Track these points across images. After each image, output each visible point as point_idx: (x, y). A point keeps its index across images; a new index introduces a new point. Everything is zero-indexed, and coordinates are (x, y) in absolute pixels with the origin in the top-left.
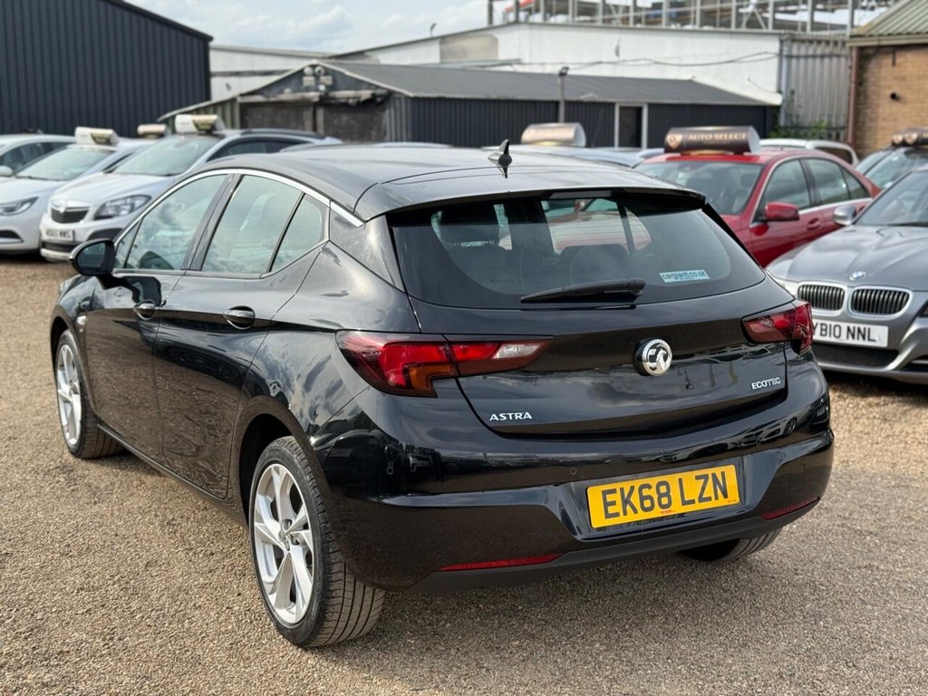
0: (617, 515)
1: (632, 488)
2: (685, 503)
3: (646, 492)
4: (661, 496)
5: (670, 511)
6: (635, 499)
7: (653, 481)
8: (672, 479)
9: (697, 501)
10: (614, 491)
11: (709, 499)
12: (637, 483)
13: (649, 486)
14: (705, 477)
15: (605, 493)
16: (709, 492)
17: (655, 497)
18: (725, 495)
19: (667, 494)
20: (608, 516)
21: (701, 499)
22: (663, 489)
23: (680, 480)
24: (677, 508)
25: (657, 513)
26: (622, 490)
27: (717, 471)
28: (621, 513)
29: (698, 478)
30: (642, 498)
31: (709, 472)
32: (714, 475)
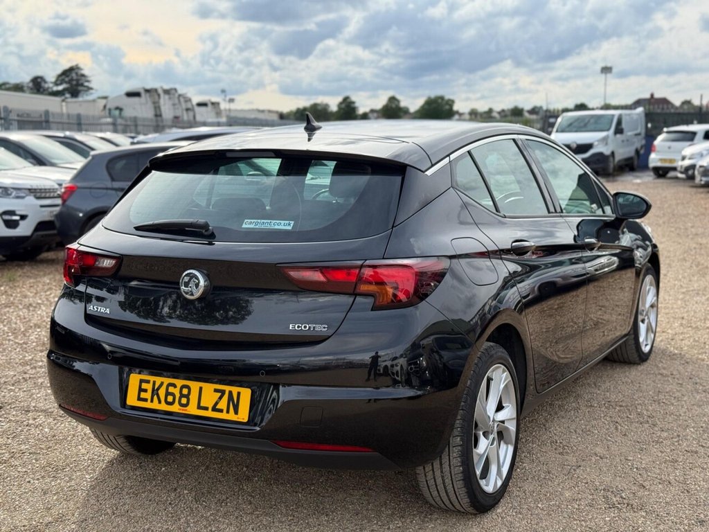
0: (145, 400)
1: (162, 384)
2: (199, 407)
3: (171, 389)
4: (182, 396)
5: (186, 410)
6: (162, 392)
7: (179, 383)
8: (195, 386)
9: (210, 409)
10: (148, 382)
11: (221, 411)
12: (167, 381)
13: (175, 386)
14: (223, 392)
15: (142, 381)
16: (223, 404)
17: (178, 396)
18: (236, 412)
19: (187, 396)
20: (140, 399)
21: (214, 409)
22: (185, 391)
23: (201, 388)
24: (192, 410)
25: (176, 408)
26: (154, 383)
27: (235, 390)
28: (149, 400)
29: (216, 391)
30: (168, 393)
31: (227, 388)
32: (230, 393)
